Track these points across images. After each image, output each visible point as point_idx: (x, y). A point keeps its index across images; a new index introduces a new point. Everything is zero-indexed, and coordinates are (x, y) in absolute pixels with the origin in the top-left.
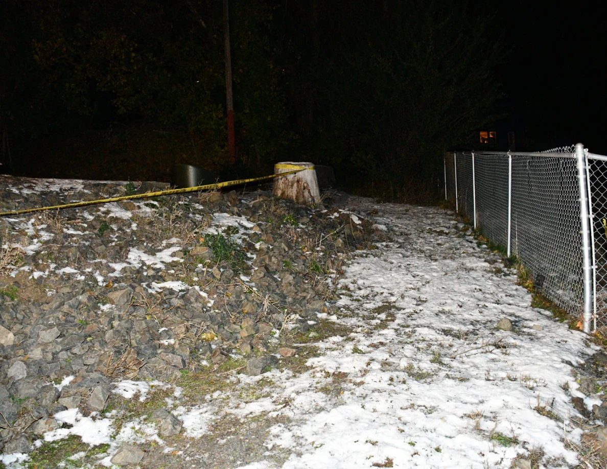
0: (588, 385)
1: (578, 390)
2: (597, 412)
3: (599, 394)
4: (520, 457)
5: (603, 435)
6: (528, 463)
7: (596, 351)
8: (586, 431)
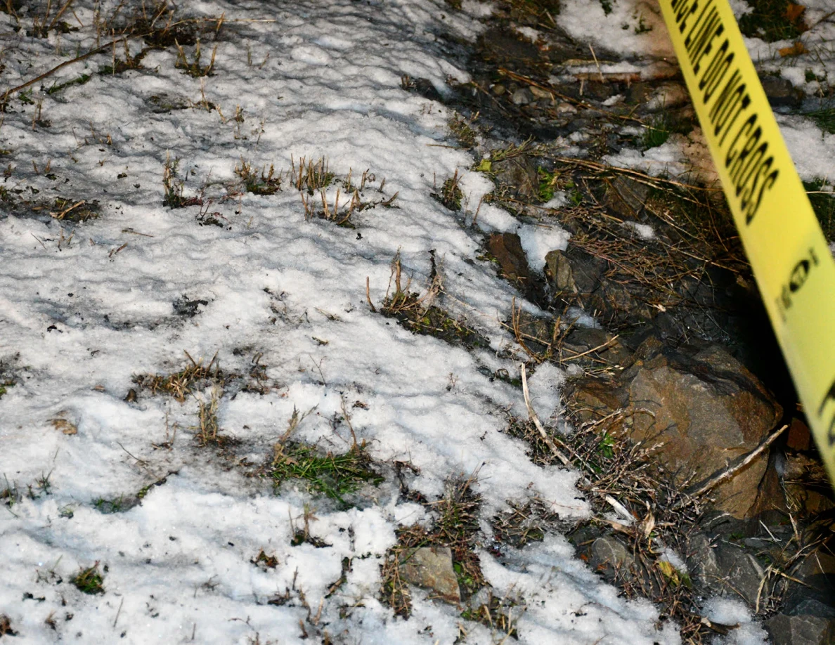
0: (518, 177)
1: (489, 199)
2: (564, 277)
3: (553, 204)
4: (408, 538)
5: (651, 390)
6: (444, 560)
7: (483, 20)
8: (574, 369)
